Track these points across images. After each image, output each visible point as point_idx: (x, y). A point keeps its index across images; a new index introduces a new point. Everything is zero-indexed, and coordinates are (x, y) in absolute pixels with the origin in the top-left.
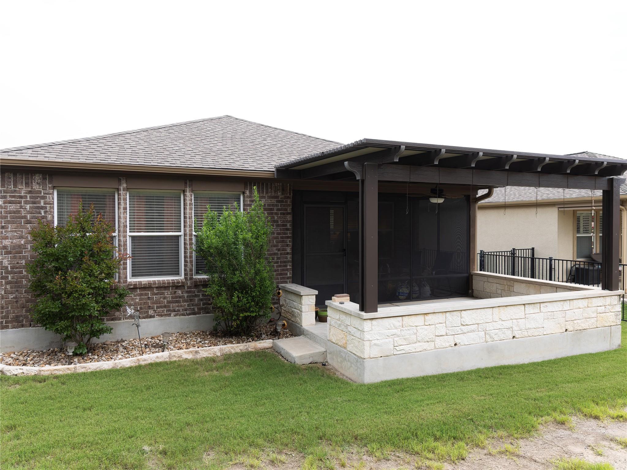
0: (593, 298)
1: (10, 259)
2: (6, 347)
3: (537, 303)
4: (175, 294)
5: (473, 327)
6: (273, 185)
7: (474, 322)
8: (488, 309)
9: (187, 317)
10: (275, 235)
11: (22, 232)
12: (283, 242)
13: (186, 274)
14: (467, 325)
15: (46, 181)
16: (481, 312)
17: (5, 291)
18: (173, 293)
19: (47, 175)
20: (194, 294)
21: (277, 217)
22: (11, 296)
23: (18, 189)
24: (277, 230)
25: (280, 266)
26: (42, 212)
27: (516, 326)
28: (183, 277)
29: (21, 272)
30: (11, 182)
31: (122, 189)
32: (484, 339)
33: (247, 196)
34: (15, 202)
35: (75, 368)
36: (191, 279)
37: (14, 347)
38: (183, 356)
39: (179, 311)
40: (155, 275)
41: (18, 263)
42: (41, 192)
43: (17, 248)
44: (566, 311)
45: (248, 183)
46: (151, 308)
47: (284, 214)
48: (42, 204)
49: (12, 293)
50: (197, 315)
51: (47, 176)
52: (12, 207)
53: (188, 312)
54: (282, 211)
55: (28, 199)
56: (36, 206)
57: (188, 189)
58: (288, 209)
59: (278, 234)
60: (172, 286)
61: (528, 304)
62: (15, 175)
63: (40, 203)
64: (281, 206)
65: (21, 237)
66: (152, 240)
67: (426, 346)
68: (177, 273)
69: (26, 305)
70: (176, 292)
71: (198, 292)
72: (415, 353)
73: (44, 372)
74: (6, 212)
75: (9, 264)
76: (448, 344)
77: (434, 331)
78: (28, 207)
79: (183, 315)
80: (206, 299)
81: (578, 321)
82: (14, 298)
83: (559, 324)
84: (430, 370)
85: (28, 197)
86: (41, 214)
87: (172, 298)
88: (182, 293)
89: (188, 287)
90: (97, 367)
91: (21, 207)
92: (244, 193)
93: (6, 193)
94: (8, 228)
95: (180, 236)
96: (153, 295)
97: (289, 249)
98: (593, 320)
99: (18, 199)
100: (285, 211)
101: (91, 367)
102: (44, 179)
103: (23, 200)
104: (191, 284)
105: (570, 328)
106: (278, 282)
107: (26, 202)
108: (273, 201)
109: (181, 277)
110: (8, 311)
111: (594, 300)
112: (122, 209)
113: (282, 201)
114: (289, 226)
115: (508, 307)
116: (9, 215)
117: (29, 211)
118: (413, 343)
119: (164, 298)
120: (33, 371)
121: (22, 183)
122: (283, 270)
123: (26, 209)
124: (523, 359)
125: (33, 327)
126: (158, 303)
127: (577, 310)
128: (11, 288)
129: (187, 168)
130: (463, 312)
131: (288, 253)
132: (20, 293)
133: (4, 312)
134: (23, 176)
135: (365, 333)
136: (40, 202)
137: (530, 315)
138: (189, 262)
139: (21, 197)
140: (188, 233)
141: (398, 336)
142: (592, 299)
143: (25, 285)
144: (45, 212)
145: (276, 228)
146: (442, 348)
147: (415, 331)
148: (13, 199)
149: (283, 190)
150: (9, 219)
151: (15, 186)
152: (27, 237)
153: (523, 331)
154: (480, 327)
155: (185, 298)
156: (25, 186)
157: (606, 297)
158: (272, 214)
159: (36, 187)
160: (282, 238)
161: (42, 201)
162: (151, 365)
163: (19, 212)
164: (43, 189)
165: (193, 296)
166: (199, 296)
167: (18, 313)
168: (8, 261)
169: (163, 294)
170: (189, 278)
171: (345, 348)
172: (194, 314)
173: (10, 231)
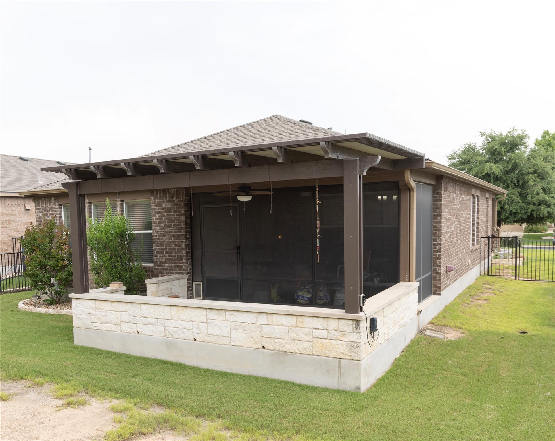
0: (306, 317)
3: (221, 310)
5: (152, 321)
6: (170, 191)
7: (152, 316)
8: (166, 306)
10: (173, 234)
12: (178, 239)
14: (145, 317)
15: (56, 202)
16: (158, 308)
21: (174, 218)
23: (47, 207)
24: (174, 229)
25: (177, 259)
27: (196, 329)
30: (44, 203)
32: (164, 334)
33: (153, 202)
44: (262, 326)
47: (178, 215)
48: (55, 215)
51: (56, 198)
52: (45, 217)
54: (178, 213)
57: (118, 200)
58: (182, 211)
59: (175, 232)
61: (211, 309)
62: (45, 199)
64: (176, 209)
67: (113, 327)
72: (106, 332)
76: (131, 331)
77: (119, 317)
81: (280, 340)
83: (252, 338)
84: (116, 348)
85: (50, 211)
91: (48, 217)
92: (152, 200)
97: (184, 245)
98: (305, 344)
99: (47, 213)
100: (179, 212)
102: (55, 200)
105: (268, 346)
106: (176, 272)
107: (50, 215)
108: (170, 205)
111: (307, 320)
113: (177, 205)
114: (183, 225)
115: (188, 308)
122: (179, 263)
124: (206, 364)
127: (278, 327)
130: (143, 305)
131: (183, 249)
134: (48, 200)
137: (213, 320)
141: (93, 315)
142: (304, 317)
145: (173, 228)
146: (127, 333)
147: (105, 314)
148: (45, 213)
149: (177, 194)
153: (204, 335)
154: (159, 322)
156: (49, 205)
157: (329, 319)
158: (170, 215)
159: (53, 205)
160: (178, 235)
161: (55, 213)
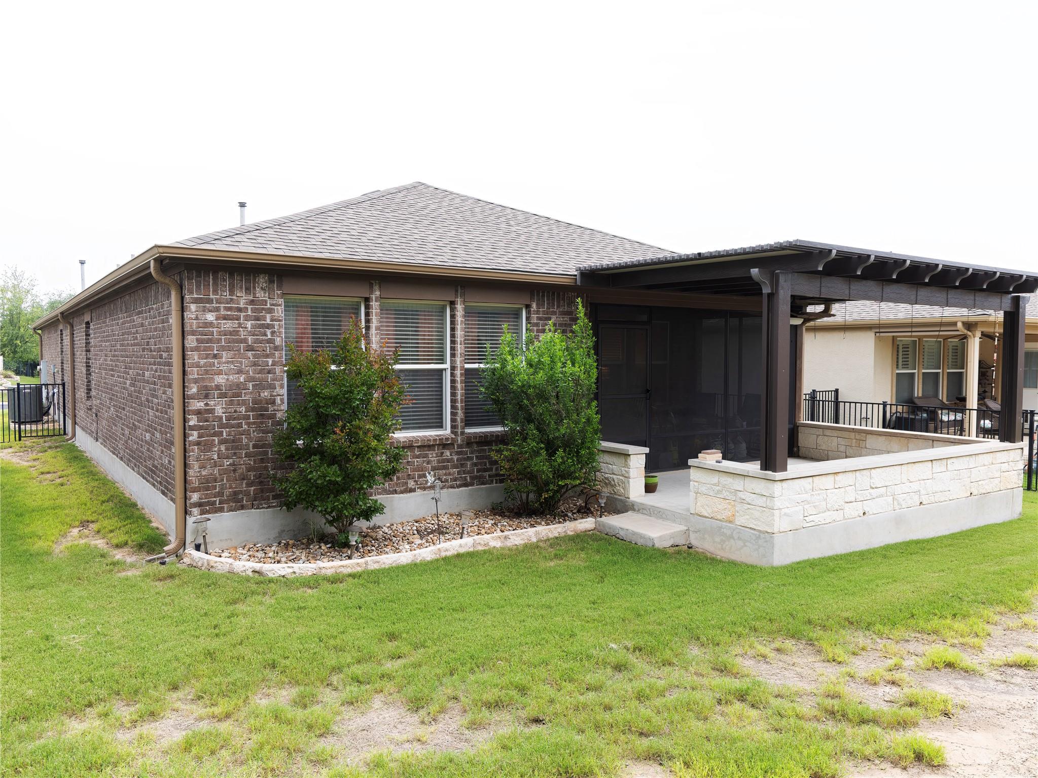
1: (225, 404)
2: (221, 540)
3: (944, 459)
4: (441, 456)
5: (881, 490)
7: (883, 484)
9: (457, 490)
11: (241, 363)
13: (453, 427)
14: (876, 488)
15: (273, 286)
17: (218, 455)
18: (439, 454)
19: (276, 276)
20: (466, 456)
22: (227, 463)
23: (236, 298)
26: (269, 332)
27: (923, 489)
28: (448, 431)
29: (240, 425)
30: (226, 287)
31: (374, 299)
32: (892, 506)
33: (533, 311)
34: (231, 317)
35: (366, 563)
36: (463, 433)
37: (231, 540)
38: (490, 544)
39: (446, 481)
40: (420, 428)
41: (235, 411)
42: (266, 301)
43: (234, 388)
44: (972, 469)
45: (535, 291)
46: (411, 477)
48: (268, 321)
49: (228, 458)
50: (470, 488)
51: (275, 279)
52: (228, 325)
53: (458, 483)
55: (249, 313)
56: (261, 324)
57: (459, 300)
60: (439, 445)
61: (936, 460)
62: (231, 275)
63: (264, 319)
65: (240, 372)
66: (417, 376)
67: (835, 515)
68: (440, 426)
69: (247, 475)
70: (443, 453)
71: (472, 453)
72: (823, 526)
73: (326, 571)
74: (220, 333)
75: (223, 413)
76: (856, 514)
77: (844, 497)
78: (249, 324)
79: (452, 487)
80: (481, 463)
81: (982, 482)
82: (230, 465)
83: (964, 486)
84: (839, 547)
85: (250, 310)
86: (266, 335)
87: (439, 462)
88: (451, 455)
89: (460, 446)
90: (393, 560)
91: (240, 325)
92: (528, 307)
93: (219, 303)
94: (221, 358)
95: (445, 369)
96: (413, 458)
98: (997, 481)
99: (236, 313)
101: (386, 561)
102: (271, 281)
103: (243, 314)
104: (463, 441)
105: (974, 491)
107: (247, 318)
108: (566, 319)
109: (446, 432)
110: (222, 485)
112: (374, 328)
116: (223, 337)
117: (250, 331)
118: (823, 512)
119: (428, 463)
120: (310, 569)
121: (241, 288)
123: (246, 328)
125: (257, 508)
126: (421, 469)
127: (980, 468)
128: (227, 449)
129: (465, 269)
130: (873, 470)
132: (239, 458)
133: (218, 486)
134: (242, 277)
135: (775, 499)
136: (266, 317)
137: (937, 474)
138: (460, 408)
139: (240, 310)
140: (459, 366)
141: (808, 503)
142: (996, 453)
143: (246, 445)
144: (273, 333)
146: (851, 518)
147: (825, 496)
148: (229, 313)
150: (223, 344)
151: (232, 292)
152: (247, 371)
153: (930, 495)
154: (889, 490)
155: (454, 462)
156: (246, 292)
159: (260, 295)
161: (268, 316)
162: (459, 556)
163: (236, 333)
164: (269, 298)
165: (465, 459)
166: (472, 458)
167: (236, 488)
168: (222, 408)
169: (426, 456)
170: (459, 433)
171: (730, 522)
172: (466, 485)
173: (225, 363)
